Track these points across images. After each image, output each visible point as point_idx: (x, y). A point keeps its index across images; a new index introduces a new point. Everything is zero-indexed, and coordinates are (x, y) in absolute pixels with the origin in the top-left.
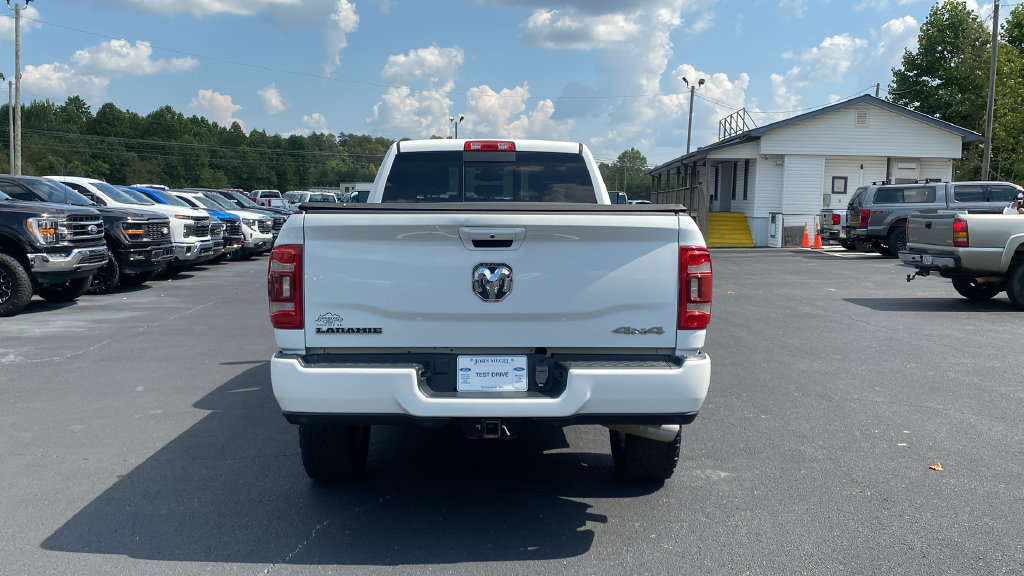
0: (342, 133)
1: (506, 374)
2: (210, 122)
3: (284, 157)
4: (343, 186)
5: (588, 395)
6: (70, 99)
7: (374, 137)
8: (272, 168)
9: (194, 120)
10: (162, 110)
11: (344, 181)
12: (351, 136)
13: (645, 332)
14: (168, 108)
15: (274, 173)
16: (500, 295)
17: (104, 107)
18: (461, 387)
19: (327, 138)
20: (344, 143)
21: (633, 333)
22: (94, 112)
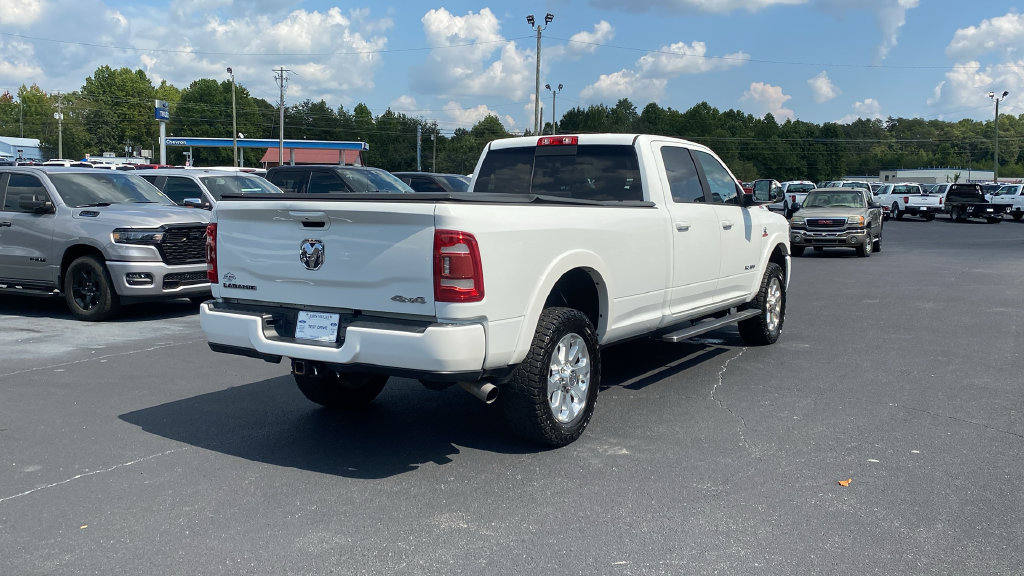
0: (890, 118)
1: (326, 327)
2: (746, 115)
3: (816, 146)
4: (883, 174)
5: (358, 349)
6: (620, 102)
7: (927, 119)
8: (803, 158)
9: (730, 115)
10: (698, 106)
11: (885, 168)
12: (900, 120)
13: (412, 301)
14: (704, 105)
15: (804, 163)
16: (317, 264)
17: (647, 107)
18: (298, 334)
19: (874, 123)
20: (892, 128)
21: (404, 301)
22: (639, 112)
